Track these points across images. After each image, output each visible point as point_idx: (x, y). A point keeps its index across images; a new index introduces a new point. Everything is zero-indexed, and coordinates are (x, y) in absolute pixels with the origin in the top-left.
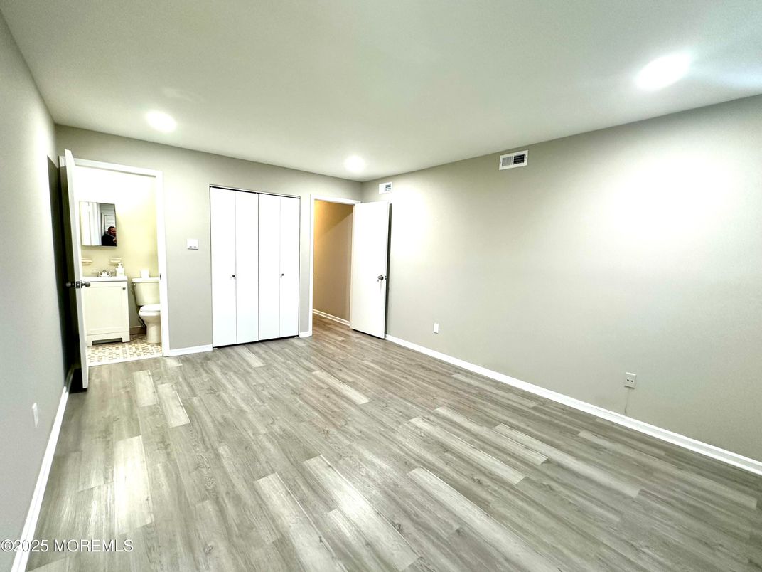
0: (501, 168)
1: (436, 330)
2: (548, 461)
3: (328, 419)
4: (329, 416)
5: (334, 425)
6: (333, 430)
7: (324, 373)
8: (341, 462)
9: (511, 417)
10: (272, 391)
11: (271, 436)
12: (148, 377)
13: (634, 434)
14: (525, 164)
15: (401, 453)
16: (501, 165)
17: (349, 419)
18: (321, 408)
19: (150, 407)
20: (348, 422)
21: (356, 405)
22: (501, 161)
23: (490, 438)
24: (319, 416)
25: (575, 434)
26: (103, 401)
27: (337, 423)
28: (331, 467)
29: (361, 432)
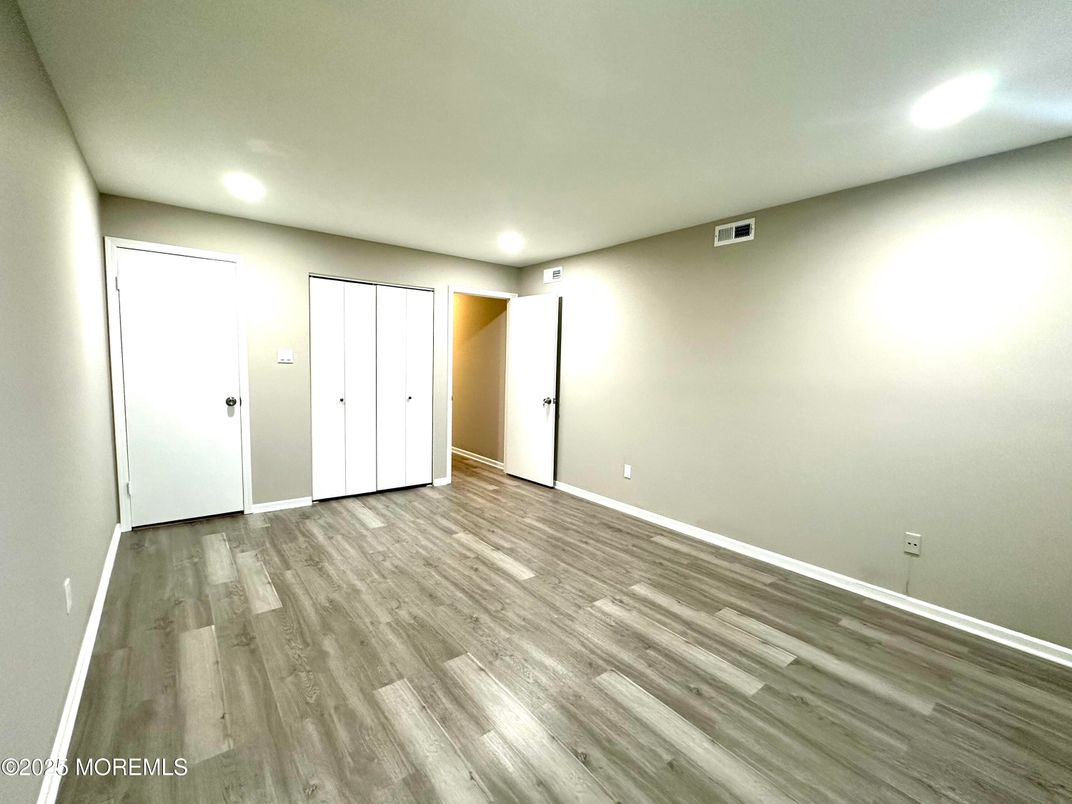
0: (717, 243)
1: (627, 474)
2: (797, 662)
3: (477, 601)
4: (477, 596)
5: (486, 610)
6: (485, 618)
7: (471, 535)
8: (498, 663)
9: (741, 599)
10: (397, 562)
11: (397, 625)
12: (223, 542)
13: (921, 622)
14: (751, 237)
15: (584, 650)
16: (716, 239)
17: (508, 601)
18: (465, 584)
19: (225, 584)
20: (506, 606)
21: (516, 581)
22: (717, 234)
23: (710, 627)
24: (464, 598)
25: (835, 622)
26: (160, 577)
27: (490, 607)
28: (482, 670)
29: (524, 619)
